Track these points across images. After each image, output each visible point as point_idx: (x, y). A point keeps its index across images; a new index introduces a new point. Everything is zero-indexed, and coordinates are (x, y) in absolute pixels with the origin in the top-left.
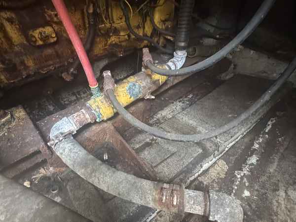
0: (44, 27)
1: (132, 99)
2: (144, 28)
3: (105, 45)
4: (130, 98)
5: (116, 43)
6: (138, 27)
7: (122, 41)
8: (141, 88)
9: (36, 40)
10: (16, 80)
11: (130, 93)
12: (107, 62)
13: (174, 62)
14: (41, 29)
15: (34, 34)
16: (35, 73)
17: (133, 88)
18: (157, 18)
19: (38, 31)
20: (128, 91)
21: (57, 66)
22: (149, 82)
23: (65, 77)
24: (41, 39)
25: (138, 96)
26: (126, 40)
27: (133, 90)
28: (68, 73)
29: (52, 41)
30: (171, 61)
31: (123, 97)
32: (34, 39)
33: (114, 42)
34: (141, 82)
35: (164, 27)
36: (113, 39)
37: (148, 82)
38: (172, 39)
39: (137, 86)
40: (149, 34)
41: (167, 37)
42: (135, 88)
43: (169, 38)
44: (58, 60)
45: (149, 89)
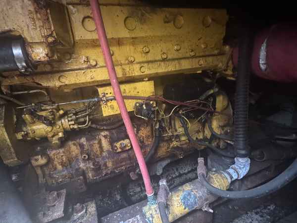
0: (124, 140)
1: (187, 210)
2: (204, 132)
3: (168, 148)
4: (185, 208)
5: (177, 146)
6: (198, 132)
7: (183, 145)
8: (196, 198)
9: (117, 149)
10: (98, 177)
11: (184, 203)
12: (169, 161)
13: (235, 170)
14: (122, 142)
15: (117, 145)
16: (111, 172)
17: (188, 197)
18: (215, 124)
19: (119, 143)
20: (183, 201)
21: (127, 166)
22: (206, 191)
23: (131, 176)
24: (120, 148)
25: (193, 207)
26: (186, 144)
27: (188, 200)
28: (135, 173)
29: (127, 148)
30: (232, 168)
31: (177, 207)
32: (116, 148)
33: (175, 146)
34: (197, 192)
35: (222, 132)
36: (175, 143)
37: (204, 192)
38: (232, 144)
39: (192, 196)
40: (209, 137)
41: (226, 141)
42: (190, 198)
43: (229, 142)
44: (129, 162)
45: (206, 200)
